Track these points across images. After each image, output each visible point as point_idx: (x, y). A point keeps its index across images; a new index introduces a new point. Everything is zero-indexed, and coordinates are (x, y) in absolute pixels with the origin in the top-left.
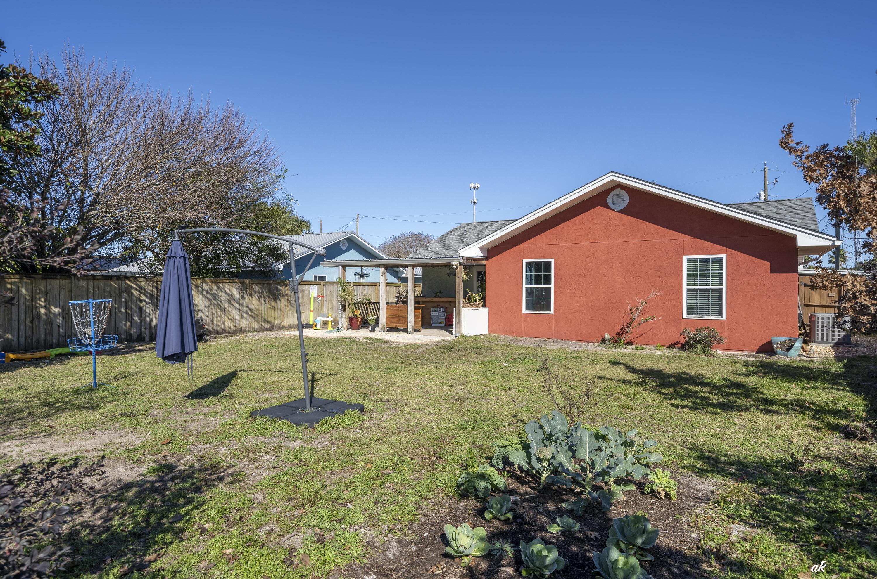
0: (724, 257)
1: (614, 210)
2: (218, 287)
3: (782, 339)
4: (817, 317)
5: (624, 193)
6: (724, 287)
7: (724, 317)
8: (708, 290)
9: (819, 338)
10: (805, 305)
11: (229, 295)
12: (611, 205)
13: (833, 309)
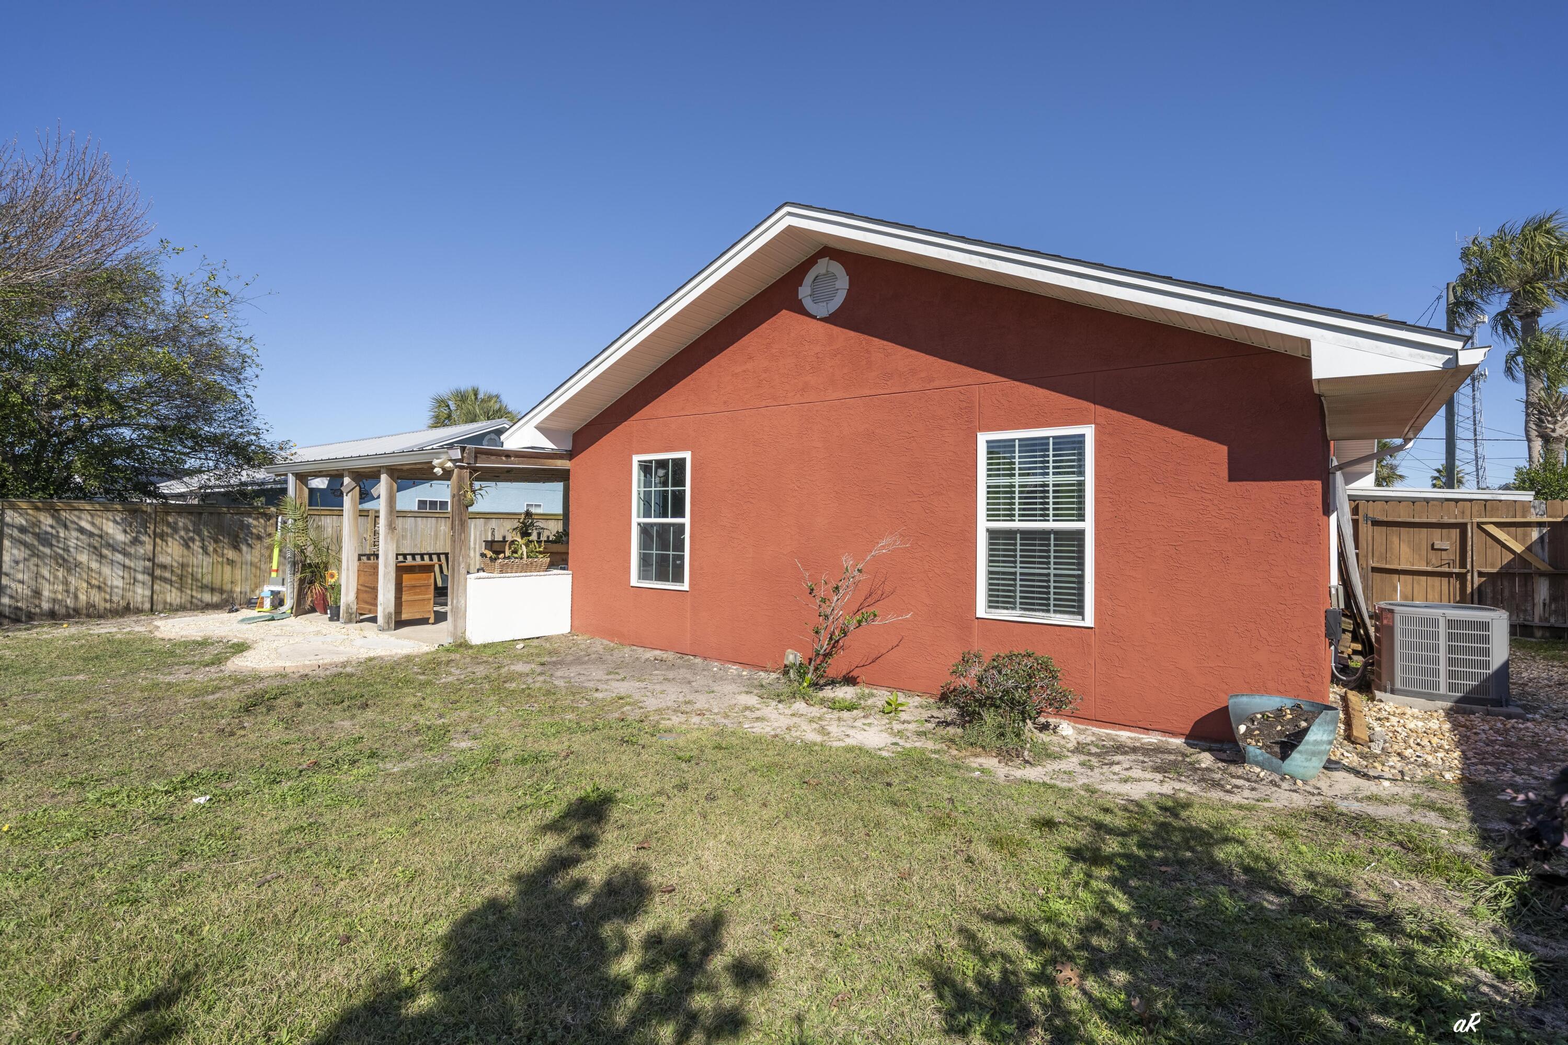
0: (1088, 432)
1: (814, 317)
2: (58, 519)
3: (1269, 703)
4: (1397, 618)
5: (837, 268)
6: (1088, 525)
7: (1089, 620)
8: (1045, 534)
9: (1405, 681)
10: (1374, 570)
11: (91, 535)
12: (808, 304)
13: (1445, 580)
